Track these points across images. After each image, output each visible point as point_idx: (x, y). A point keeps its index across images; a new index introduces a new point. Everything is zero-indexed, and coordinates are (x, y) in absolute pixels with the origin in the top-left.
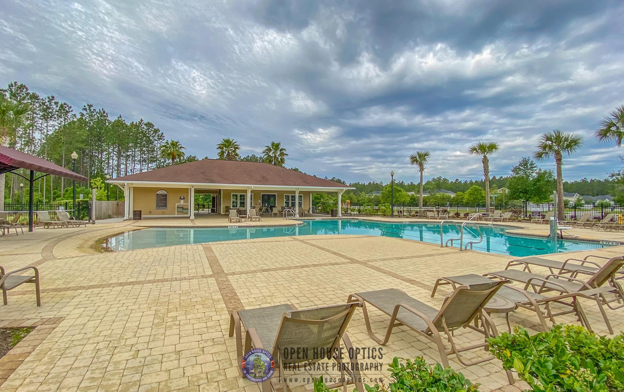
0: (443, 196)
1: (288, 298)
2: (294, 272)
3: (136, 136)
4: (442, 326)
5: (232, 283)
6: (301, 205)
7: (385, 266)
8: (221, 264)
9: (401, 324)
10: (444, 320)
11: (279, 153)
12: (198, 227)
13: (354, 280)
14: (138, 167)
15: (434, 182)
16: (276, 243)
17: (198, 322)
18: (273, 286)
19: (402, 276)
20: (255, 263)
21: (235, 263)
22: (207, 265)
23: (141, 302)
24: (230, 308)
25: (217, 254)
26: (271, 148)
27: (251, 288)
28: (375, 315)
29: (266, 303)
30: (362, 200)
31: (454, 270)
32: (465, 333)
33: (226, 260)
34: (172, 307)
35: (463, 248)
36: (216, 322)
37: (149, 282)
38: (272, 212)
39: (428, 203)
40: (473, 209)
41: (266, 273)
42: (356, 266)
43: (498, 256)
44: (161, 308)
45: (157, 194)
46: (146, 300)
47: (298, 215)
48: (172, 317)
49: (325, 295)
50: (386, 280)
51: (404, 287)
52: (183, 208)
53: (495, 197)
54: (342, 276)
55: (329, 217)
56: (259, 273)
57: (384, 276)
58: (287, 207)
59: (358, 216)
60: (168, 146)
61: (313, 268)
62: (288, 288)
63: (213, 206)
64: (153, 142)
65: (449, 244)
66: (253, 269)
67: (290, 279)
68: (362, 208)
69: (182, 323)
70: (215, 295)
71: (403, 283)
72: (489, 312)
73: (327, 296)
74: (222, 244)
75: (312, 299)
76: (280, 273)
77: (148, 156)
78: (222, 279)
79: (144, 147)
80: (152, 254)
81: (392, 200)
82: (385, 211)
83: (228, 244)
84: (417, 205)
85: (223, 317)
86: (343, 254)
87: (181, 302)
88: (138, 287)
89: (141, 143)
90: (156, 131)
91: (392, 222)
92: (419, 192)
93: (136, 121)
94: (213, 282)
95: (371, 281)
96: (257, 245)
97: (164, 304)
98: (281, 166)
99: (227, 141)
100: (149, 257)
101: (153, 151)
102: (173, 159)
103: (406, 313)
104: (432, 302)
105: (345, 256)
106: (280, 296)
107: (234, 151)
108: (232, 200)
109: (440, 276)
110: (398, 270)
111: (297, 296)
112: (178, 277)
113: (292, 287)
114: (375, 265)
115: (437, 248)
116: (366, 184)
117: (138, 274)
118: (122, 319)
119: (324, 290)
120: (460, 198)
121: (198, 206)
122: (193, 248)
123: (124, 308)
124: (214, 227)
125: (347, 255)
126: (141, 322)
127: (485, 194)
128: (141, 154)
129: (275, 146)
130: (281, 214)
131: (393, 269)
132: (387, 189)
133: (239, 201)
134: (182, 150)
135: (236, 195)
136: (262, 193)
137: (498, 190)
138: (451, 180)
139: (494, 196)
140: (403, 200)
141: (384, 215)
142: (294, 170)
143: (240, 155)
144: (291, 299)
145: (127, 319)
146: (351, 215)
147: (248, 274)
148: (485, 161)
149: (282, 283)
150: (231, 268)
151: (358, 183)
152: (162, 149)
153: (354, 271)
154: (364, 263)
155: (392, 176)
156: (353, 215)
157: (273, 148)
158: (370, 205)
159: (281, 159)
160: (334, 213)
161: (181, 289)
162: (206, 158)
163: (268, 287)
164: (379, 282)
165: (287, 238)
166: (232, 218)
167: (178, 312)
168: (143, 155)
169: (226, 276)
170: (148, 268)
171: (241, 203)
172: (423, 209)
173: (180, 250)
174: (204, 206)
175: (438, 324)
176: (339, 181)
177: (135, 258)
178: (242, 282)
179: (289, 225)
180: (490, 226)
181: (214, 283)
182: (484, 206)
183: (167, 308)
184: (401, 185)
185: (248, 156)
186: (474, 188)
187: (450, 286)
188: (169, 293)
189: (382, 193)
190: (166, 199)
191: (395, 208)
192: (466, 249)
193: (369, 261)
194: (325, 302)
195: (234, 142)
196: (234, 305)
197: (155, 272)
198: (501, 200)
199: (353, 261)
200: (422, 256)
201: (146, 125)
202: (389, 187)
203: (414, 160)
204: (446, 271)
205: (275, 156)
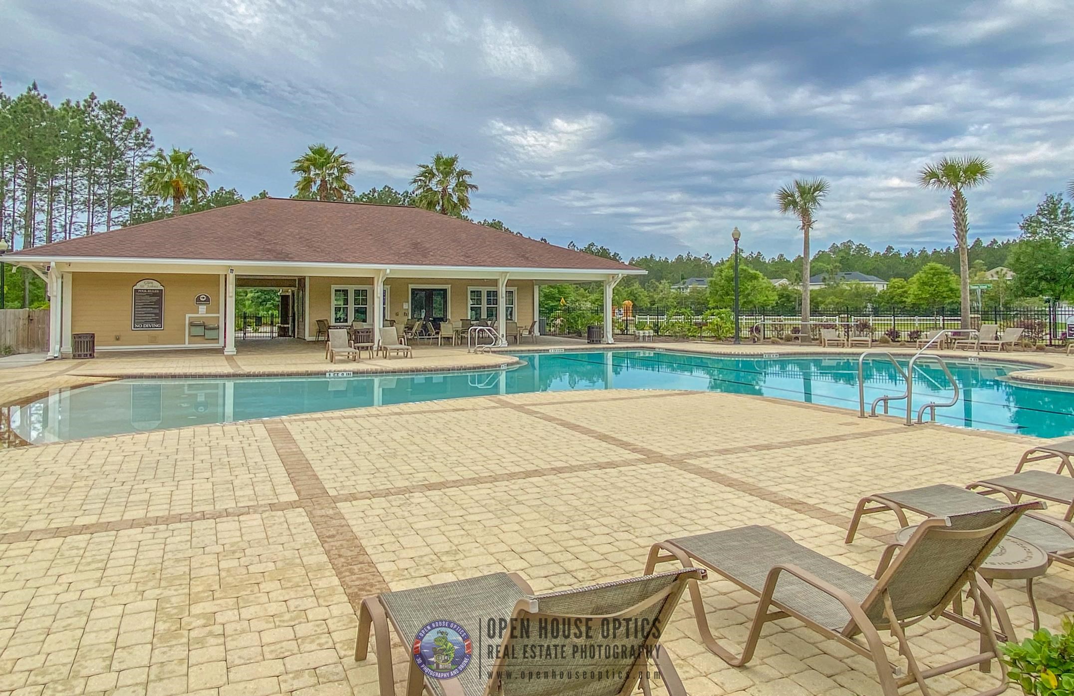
0: (856, 288)
1: (498, 556)
2: (507, 489)
3: (77, 139)
4: (884, 616)
5: (351, 522)
6: (511, 314)
7: (728, 467)
8: (319, 474)
9: (782, 614)
10: (888, 603)
11: (453, 182)
12: (248, 376)
13: (657, 505)
14: (82, 218)
15: (834, 253)
16: (456, 414)
17: (272, 625)
18: (458, 527)
19: (772, 493)
20: (405, 469)
21: (355, 469)
22: (280, 475)
23: (116, 579)
24: (350, 587)
25: (305, 447)
26: (435, 171)
27: (400, 533)
28: (716, 593)
29: (443, 570)
30: (661, 300)
31: (895, 475)
32: (932, 630)
33: (329, 460)
34: (200, 589)
35: (914, 418)
36: (318, 626)
37: (133, 524)
38: (437, 333)
39: (821, 307)
40: (929, 321)
41: (436, 492)
42: (659, 470)
43: (994, 438)
44: (173, 592)
45: (136, 290)
46: (130, 571)
47: (505, 342)
48: (203, 615)
49: (589, 546)
50: (736, 502)
51: (778, 519)
52: (206, 328)
53: (982, 291)
54: (627, 495)
55: (580, 346)
56: (416, 494)
57: (730, 494)
58: (476, 319)
59: (654, 342)
60: (164, 163)
61: (555, 477)
62: (496, 531)
63: (284, 320)
64: (122, 154)
65: (880, 410)
66: (401, 483)
67: (499, 507)
68: (663, 320)
69: (229, 629)
70: (310, 554)
71: (776, 510)
72: (991, 576)
73: (595, 548)
74: (315, 420)
75: (558, 557)
76: (470, 493)
77: (110, 191)
78: (323, 512)
79: (100, 166)
80: (135, 448)
81: (737, 300)
82: (719, 327)
83: (332, 418)
84: (793, 312)
85: (336, 611)
86: (625, 439)
87: (223, 574)
88: (106, 539)
89: (91, 156)
90: (131, 125)
91: (738, 355)
92: (799, 279)
93: (79, 98)
94: (300, 520)
95: (699, 506)
96: (407, 421)
97: (178, 582)
98: (459, 216)
99: (320, 151)
100: (126, 459)
101: (123, 176)
102: (178, 196)
103: (794, 587)
104: (848, 555)
105: (629, 444)
106: (476, 551)
107: (338, 179)
108: (334, 303)
109: (864, 489)
110: (762, 478)
111: (518, 549)
112: (208, 508)
113: (503, 527)
114: (705, 466)
115: (850, 419)
116: (672, 259)
117: (101, 505)
118: (69, 625)
119: (585, 534)
120: (898, 295)
121: (244, 320)
122: (242, 433)
123: (72, 596)
124: (290, 375)
125: (637, 443)
126: (121, 631)
127: (958, 283)
128: (90, 184)
129: (444, 163)
130: (461, 340)
131: (751, 474)
132: (723, 274)
133: (351, 307)
134: (202, 175)
135: (345, 292)
136: (411, 286)
137: (988, 274)
138: (876, 248)
139: (978, 288)
140: (762, 299)
141: (718, 339)
142: (491, 225)
143: (354, 187)
144: (504, 560)
145: (82, 624)
146: (636, 338)
147: (390, 498)
148: (958, 203)
149: (477, 518)
150: (344, 483)
151: (651, 256)
152: (147, 171)
153: (655, 481)
154: (679, 462)
155: (736, 240)
156: (641, 339)
157: (438, 170)
158: (683, 314)
159: (459, 199)
160: (593, 334)
161: (220, 542)
162: (263, 195)
163: (443, 529)
164: (717, 508)
165: (481, 401)
166: (335, 350)
167: (216, 602)
168: (96, 187)
169: (334, 505)
170: (127, 487)
171: (357, 311)
172: (812, 321)
173: (206, 438)
174: (259, 321)
175: (874, 612)
176: (604, 254)
177: (90, 462)
178: (377, 519)
179: (484, 367)
180: (973, 361)
181: (303, 523)
182: (955, 312)
183: (187, 591)
184: (756, 261)
185: (374, 191)
186: (932, 269)
187: (891, 516)
188: (189, 553)
189: (711, 282)
190: (159, 304)
191: (744, 320)
192: (920, 422)
193: (689, 455)
194: (591, 564)
195: (336, 154)
196: (361, 579)
197: (146, 496)
198: (995, 299)
199: (651, 457)
200: (817, 441)
201: (103, 108)
202: (728, 268)
203: (788, 201)
204: (877, 477)
205: (444, 190)
